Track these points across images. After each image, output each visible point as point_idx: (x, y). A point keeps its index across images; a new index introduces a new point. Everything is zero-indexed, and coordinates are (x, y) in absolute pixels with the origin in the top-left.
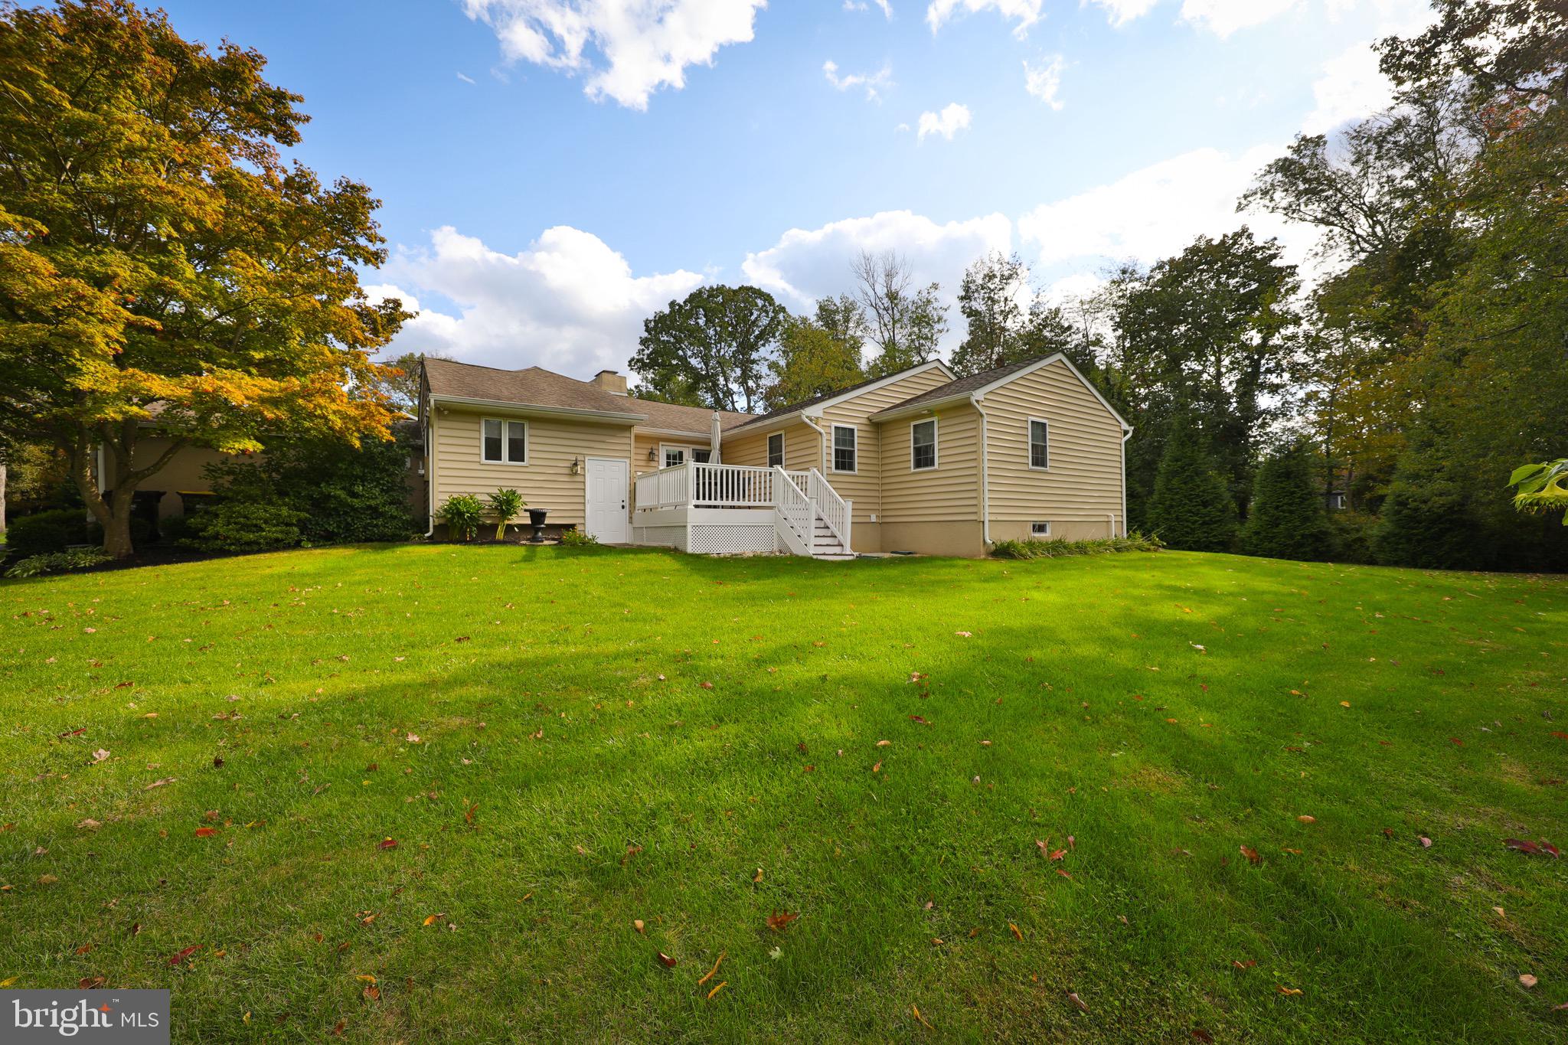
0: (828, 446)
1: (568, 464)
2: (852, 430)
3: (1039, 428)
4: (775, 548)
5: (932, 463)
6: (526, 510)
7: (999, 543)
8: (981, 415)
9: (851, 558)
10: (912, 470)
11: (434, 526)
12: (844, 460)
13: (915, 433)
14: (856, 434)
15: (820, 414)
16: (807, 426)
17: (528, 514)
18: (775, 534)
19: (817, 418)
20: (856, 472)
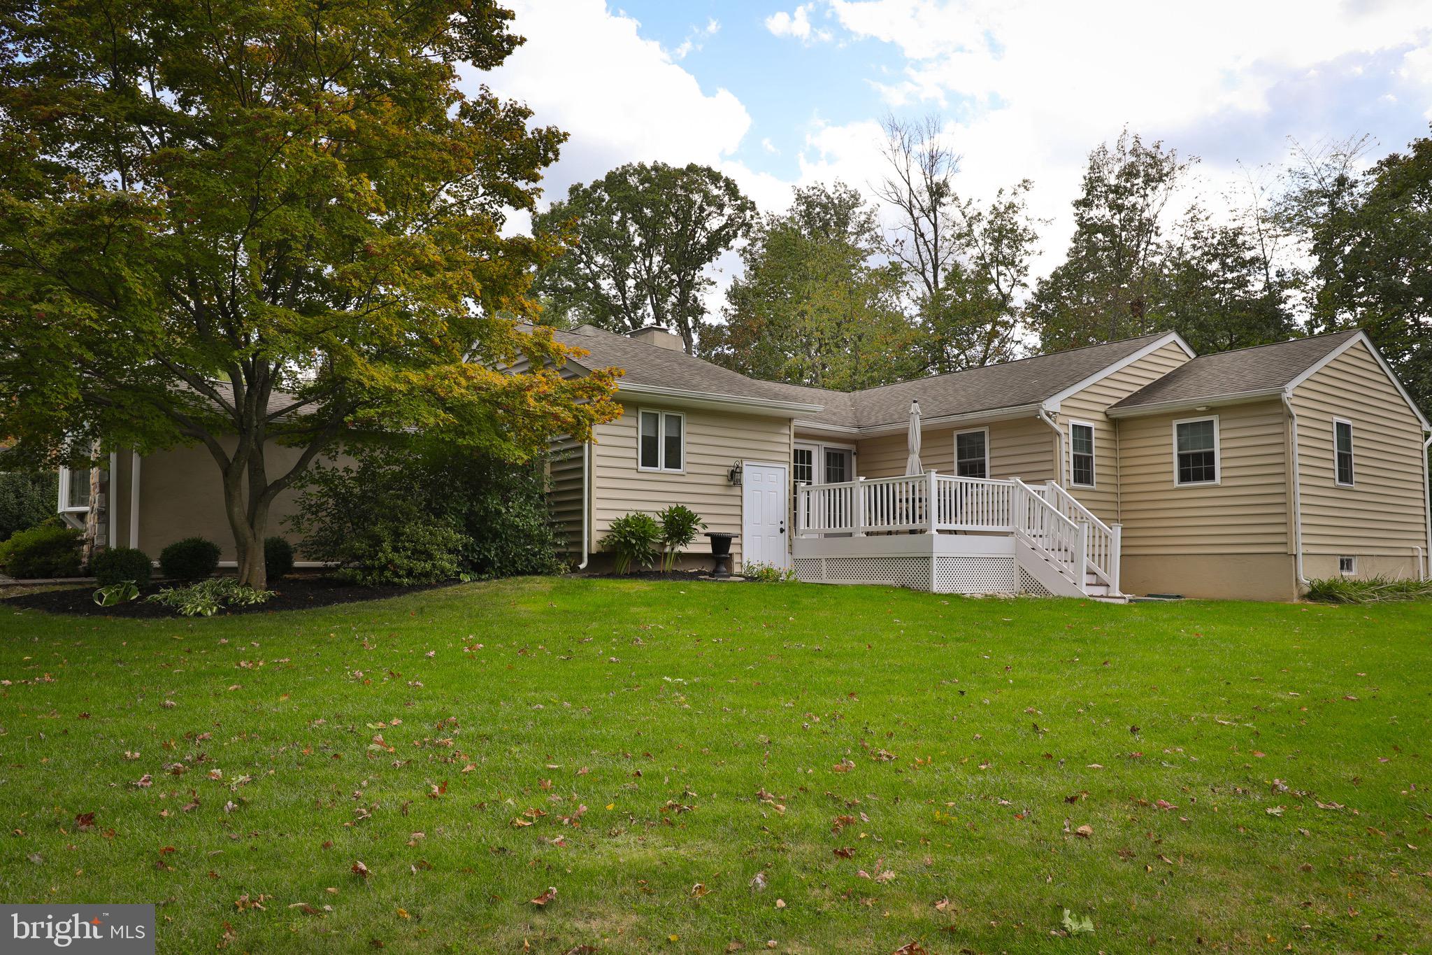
0: (1066, 451)
1: (724, 472)
2: (1089, 429)
3: (1343, 430)
4: (1017, 587)
5: (1211, 476)
6: (707, 535)
7: (1316, 584)
8: (1291, 416)
9: (1121, 602)
10: (1176, 484)
11: (590, 555)
12: (1083, 472)
13: (1179, 435)
14: (1094, 434)
15: (1057, 408)
16: (1042, 421)
17: (708, 539)
18: (1016, 569)
19: (1055, 413)
20: (1095, 487)
